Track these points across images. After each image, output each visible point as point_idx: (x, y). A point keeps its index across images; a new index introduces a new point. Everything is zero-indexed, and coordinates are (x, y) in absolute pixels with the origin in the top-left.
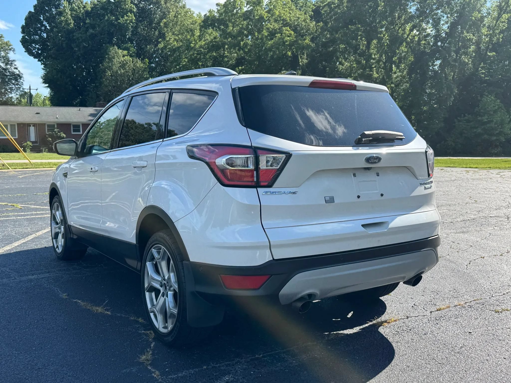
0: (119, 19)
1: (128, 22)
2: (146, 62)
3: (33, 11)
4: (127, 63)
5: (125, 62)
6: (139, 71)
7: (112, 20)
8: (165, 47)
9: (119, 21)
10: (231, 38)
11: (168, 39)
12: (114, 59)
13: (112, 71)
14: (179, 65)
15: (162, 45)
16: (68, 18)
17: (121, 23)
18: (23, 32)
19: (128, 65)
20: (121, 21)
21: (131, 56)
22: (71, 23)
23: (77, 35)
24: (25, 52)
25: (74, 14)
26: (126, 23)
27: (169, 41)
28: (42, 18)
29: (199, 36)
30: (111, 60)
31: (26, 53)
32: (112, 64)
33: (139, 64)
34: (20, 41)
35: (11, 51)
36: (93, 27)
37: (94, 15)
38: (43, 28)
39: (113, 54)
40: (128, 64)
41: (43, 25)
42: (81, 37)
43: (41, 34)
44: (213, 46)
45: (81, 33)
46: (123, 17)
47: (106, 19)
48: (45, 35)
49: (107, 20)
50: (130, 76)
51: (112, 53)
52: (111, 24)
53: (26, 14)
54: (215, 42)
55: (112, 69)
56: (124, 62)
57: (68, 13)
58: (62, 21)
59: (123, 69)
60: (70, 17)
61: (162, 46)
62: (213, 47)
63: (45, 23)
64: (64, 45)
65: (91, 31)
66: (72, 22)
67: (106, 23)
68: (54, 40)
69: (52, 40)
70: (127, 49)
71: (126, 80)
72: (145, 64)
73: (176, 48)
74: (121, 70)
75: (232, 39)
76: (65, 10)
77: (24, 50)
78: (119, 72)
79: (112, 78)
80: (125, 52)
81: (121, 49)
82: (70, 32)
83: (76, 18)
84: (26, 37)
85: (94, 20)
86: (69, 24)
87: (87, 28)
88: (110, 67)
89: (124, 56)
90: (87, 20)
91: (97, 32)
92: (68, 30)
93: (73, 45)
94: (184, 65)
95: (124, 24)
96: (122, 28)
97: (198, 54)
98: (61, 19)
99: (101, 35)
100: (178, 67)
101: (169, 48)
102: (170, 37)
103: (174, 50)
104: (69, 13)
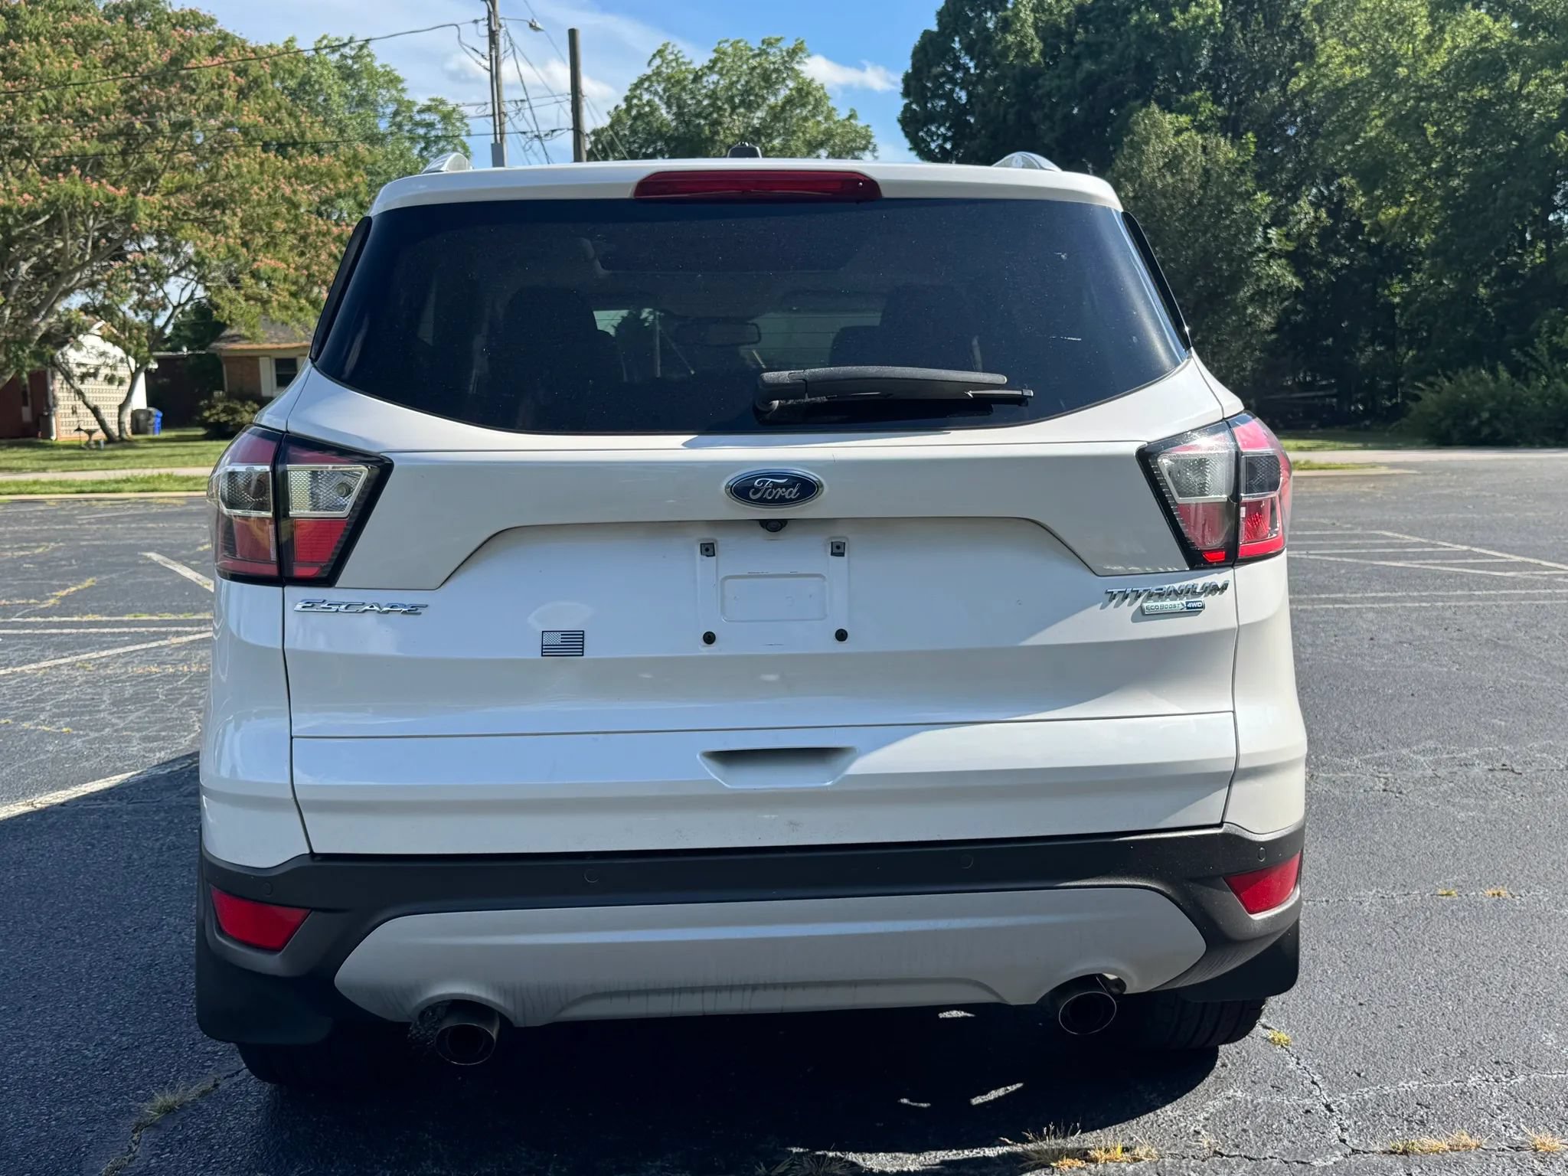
0: (1174, 19)
1: (1201, 22)
2: (1247, 143)
3: (935, 29)
4: (1186, 153)
5: (1180, 151)
6: (1220, 176)
7: (1152, 24)
8: (1311, 86)
9: (1174, 24)
10: (1545, 29)
11: (1322, 60)
12: (1147, 143)
13: (1139, 181)
14: (1351, 142)
15: (1300, 80)
16: (1026, 36)
17: (1178, 31)
18: (906, 93)
19: (1188, 159)
20: (1179, 21)
21: (1201, 129)
22: (1032, 50)
23: (1047, 83)
24: (910, 149)
25: (1043, 21)
26: (1193, 28)
27: (1326, 65)
28: (957, 46)
29: (1429, 39)
30: (1137, 148)
31: (914, 153)
32: (1140, 163)
33: (1226, 150)
34: (899, 120)
35: (867, 153)
36: (1093, 51)
37: (1099, 16)
38: (959, 75)
39: (1145, 129)
40: (1189, 155)
41: (958, 67)
42: (1059, 88)
43: (952, 91)
44: (1476, 64)
45: (1059, 77)
46: (1184, 10)
47: (1133, 22)
48: (962, 96)
49: (1137, 26)
50: (1192, 194)
51: (1142, 126)
52: (1148, 36)
53: (915, 39)
54: (1483, 51)
55: (1140, 176)
56: (1176, 150)
57: (1026, 21)
58: (1009, 47)
59: (1173, 175)
60: (1031, 31)
61: (1302, 84)
62: (1475, 68)
63: (966, 60)
64: (1011, 117)
65: (1088, 65)
66: (1038, 45)
67: (1133, 37)
68: (984, 105)
69: (978, 108)
70: (1190, 109)
71: (1180, 205)
72: (1244, 150)
73: (1346, 87)
74: (1164, 176)
75: (1551, 34)
76: (1017, 15)
77: (907, 144)
78: (1159, 185)
79: (1136, 205)
80: (1184, 120)
81: (1171, 112)
82: (1029, 77)
83: (1050, 34)
84: (914, 106)
85: (1098, 31)
86: (1025, 54)
87: (1077, 57)
88: (1133, 170)
89: (1179, 132)
90: (1077, 32)
91: (1104, 67)
92: (1023, 70)
93: (1036, 116)
94: (1371, 138)
95: (1186, 32)
96: (1181, 46)
97: (1419, 99)
98: (1006, 41)
99: (1118, 73)
100: (1349, 148)
101: (1324, 88)
102: (1331, 50)
103: (1337, 95)
104: (1030, 20)
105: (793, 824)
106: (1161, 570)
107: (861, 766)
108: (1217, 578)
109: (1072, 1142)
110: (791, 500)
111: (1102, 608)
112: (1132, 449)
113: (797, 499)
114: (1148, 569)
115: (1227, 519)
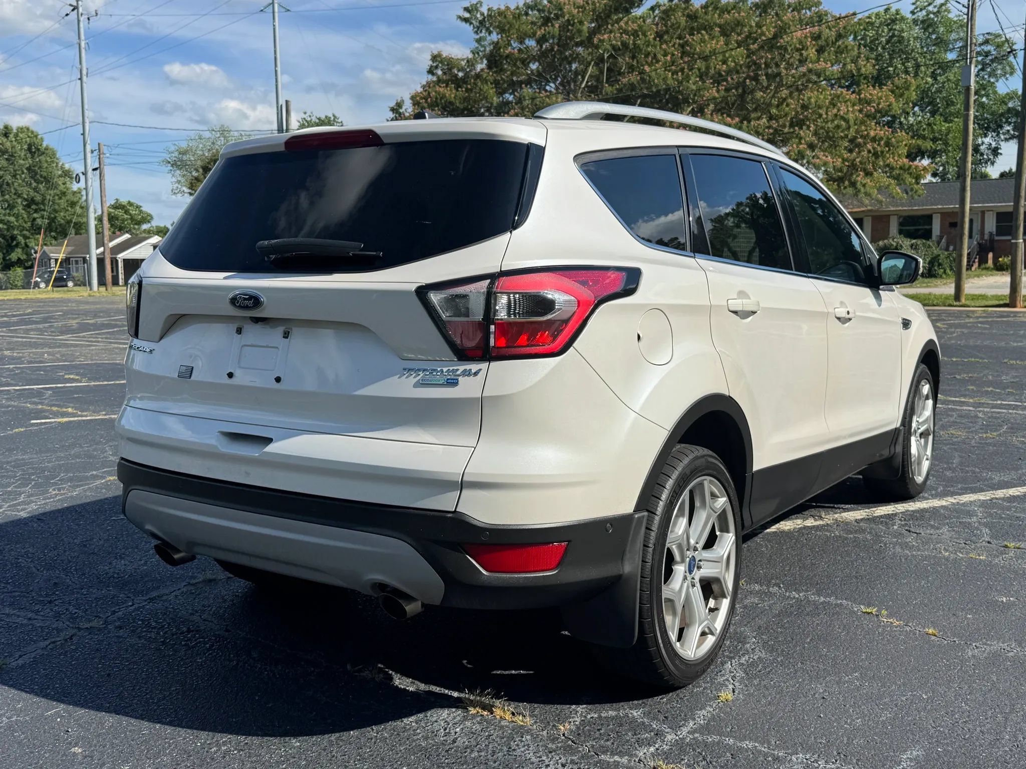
105: (247, 474)
106: (438, 359)
107: (271, 448)
108: (474, 367)
109: (486, 700)
110: (250, 307)
111: (399, 378)
112: (413, 287)
113: (253, 306)
114: (430, 358)
115: (479, 332)
